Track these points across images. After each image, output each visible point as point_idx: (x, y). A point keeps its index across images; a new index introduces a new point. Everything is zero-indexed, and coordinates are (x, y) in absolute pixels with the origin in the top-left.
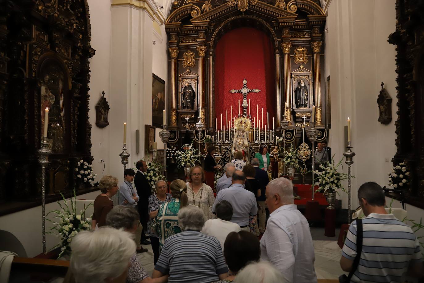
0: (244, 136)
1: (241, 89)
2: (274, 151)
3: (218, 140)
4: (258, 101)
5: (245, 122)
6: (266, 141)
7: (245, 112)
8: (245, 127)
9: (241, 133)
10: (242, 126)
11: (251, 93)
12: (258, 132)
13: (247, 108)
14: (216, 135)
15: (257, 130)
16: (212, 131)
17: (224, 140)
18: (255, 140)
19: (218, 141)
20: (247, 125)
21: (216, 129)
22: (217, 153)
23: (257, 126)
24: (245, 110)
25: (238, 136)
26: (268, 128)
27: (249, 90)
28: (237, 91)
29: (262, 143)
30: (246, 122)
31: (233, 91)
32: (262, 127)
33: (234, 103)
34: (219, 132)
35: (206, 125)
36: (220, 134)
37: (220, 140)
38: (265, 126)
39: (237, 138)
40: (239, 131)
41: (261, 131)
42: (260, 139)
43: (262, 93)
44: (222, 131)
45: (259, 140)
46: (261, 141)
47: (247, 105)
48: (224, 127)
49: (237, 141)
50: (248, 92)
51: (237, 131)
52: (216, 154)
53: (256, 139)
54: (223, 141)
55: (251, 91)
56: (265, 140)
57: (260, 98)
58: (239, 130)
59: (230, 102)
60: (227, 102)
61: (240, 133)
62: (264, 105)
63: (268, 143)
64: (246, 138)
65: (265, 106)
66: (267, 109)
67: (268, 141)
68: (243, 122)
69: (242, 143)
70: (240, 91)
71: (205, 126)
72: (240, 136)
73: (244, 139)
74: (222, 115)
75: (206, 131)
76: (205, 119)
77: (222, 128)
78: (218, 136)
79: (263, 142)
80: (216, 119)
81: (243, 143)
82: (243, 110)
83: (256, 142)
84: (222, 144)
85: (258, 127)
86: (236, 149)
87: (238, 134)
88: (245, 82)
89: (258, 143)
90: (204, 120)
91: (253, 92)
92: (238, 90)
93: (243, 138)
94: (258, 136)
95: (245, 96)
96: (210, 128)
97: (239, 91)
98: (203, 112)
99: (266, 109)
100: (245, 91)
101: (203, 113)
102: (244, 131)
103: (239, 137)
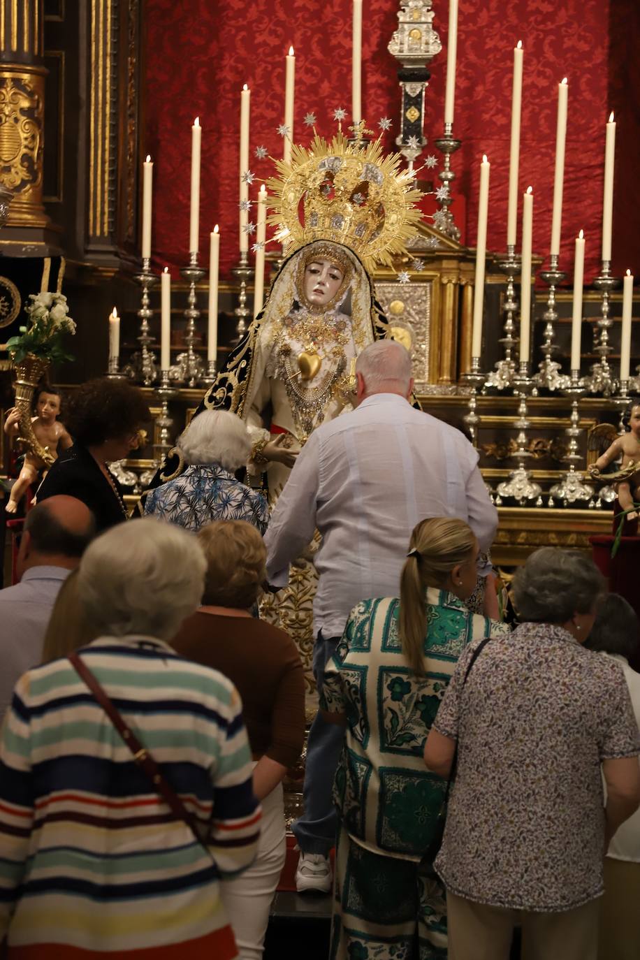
0: (346, 310)
2: (619, 452)
3: (158, 353)
5: (363, 188)
6: (585, 371)
7: (412, 114)
8: (362, 226)
9: (321, 283)
10: (337, 218)
12: (510, 291)
13: (433, 70)
14: (145, 312)
15: (505, 272)
16: (106, 263)
17: (212, 355)
18: (488, 365)
19: (158, 362)
20: (380, 211)
21: (146, 252)
22: (143, 463)
23: (512, 240)
24: (413, 88)
25: (296, 306)
26: (607, 255)
29: (544, 391)
30: (372, 190)
32: (555, 249)
33: (317, 24)
34: (166, 277)
35: (49, 210)
36: (179, 300)
37: (174, 354)
38: (580, 242)
39: (287, 322)
40: (308, 261)
41: (540, 287)
42: (524, 356)
44: (193, 271)
45: (516, 359)
46: (534, 369)
47: (435, 49)
48: (215, 236)
49: (287, 351)
51: (293, 265)
52: (138, 472)
53: (494, 352)
54: (204, 363)
56: (576, 364)
58: (310, 255)
59: (281, 15)
60: (253, 13)
61: (313, 283)
62: (584, 47)
63: (599, 394)
64: (366, 327)
65: (600, 55)
66: (610, 86)
67: (602, 373)
68: (347, 180)
69: (330, 367)
71: (42, 222)
72: (317, 308)
73: (347, 334)
74: (197, 128)
75: (48, 263)
76: (49, 152)
77: (194, 247)
78: (156, 320)
79: (558, 382)
80: (148, 165)
81: (334, 369)
82: (399, 90)
83: (496, 380)
84: (191, 391)
85: (519, 247)
86: (281, 420)
87: (301, 286)
89: (508, 391)
90: (30, 169)
93: (340, 328)
94: (509, 325)
96: (88, 239)
98: (30, 95)
99: (604, 82)
101: (25, 104)
102: (347, 265)
103: (303, 312)
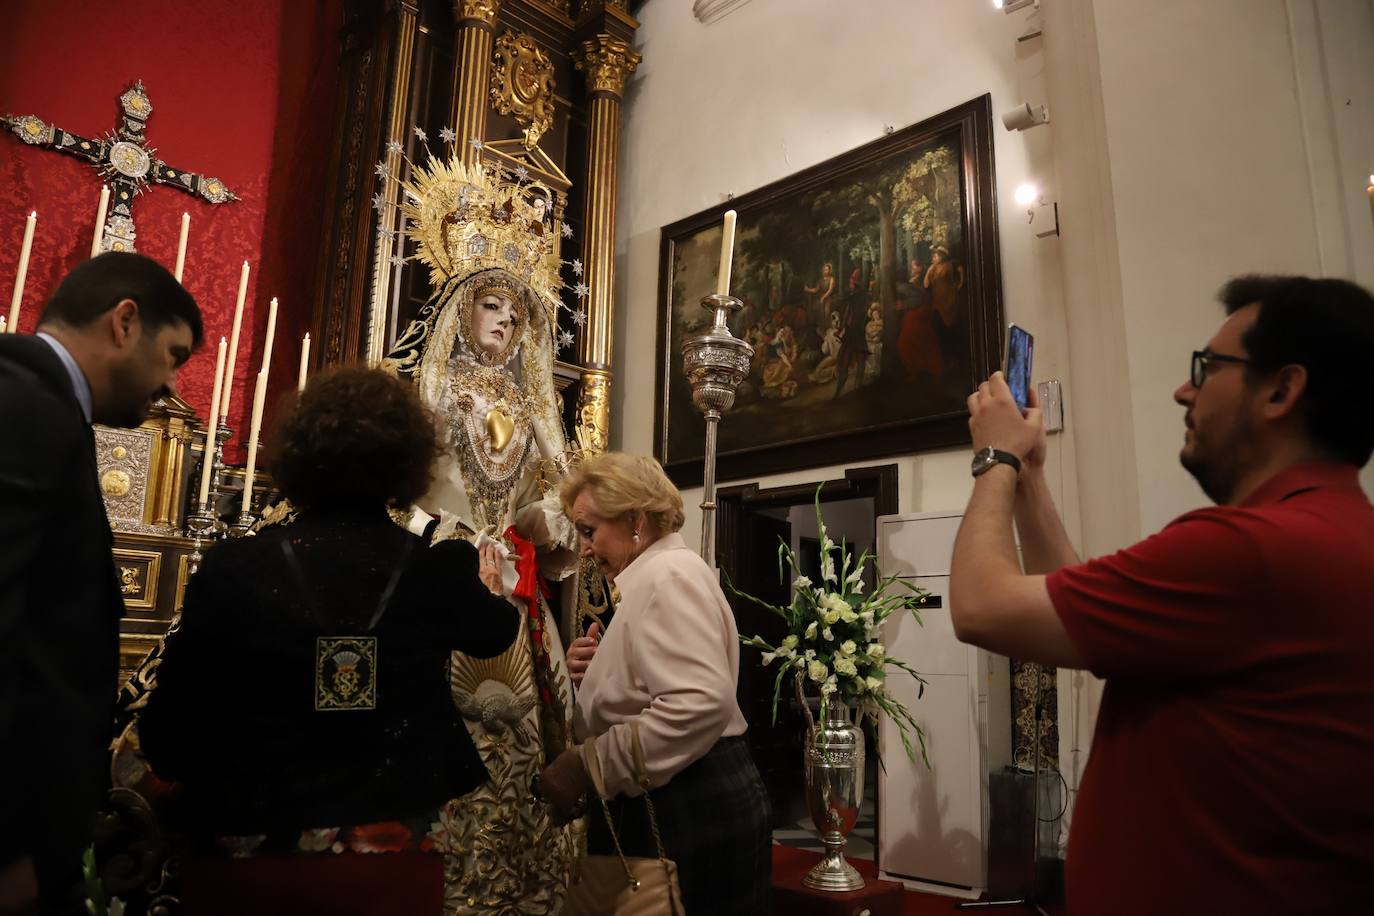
1: (104, 137)
4: (206, 256)
9: (504, 323)
11: (168, 192)
25: (458, 350)
27: (160, 163)
28: (68, 140)
31: (33, 130)
43: (241, 214)
49: (466, 405)
50: (149, 176)
55: (172, 174)
57: (225, 244)
58: (486, 285)
61: (491, 321)
70: (95, 148)
88: (137, 104)
91: (184, 190)
92: (79, 140)
95: (125, 196)
97: (86, 146)
100: (130, 159)
